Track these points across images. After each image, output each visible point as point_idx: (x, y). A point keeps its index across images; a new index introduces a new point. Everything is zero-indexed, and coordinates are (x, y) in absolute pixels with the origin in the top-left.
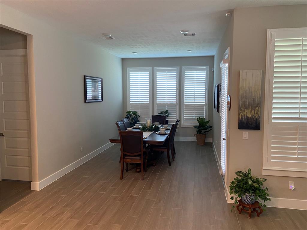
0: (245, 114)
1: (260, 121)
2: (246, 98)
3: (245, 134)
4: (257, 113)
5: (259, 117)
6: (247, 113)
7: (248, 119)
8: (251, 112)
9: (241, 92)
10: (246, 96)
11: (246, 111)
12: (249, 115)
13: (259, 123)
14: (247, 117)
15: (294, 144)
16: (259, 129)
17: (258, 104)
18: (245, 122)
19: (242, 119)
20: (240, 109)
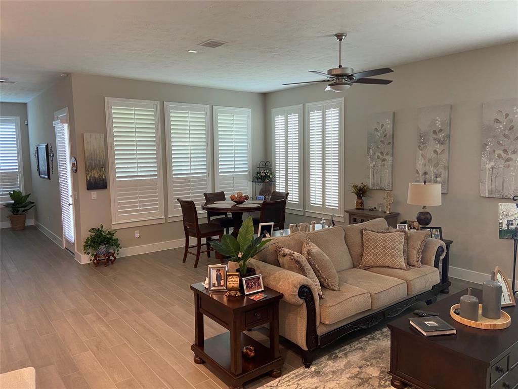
0: (93, 175)
1: (106, 180)
2: (92, 160)
3: (94, 194)
4: (103, 173)
5: (105, 177)
6: (94, 174)
7: (96, 179)
8: (98, 173)
9: (87, 155)
10: (92, 158)
11: (93, 172)
12: (96, 176)
13: (106, 183)
14: (94, 177)
15: (136, 198)
16: (106, 188)
17: (103, 165)
18: (93, 182)
19: (90, 180)
20: (87, 170)
